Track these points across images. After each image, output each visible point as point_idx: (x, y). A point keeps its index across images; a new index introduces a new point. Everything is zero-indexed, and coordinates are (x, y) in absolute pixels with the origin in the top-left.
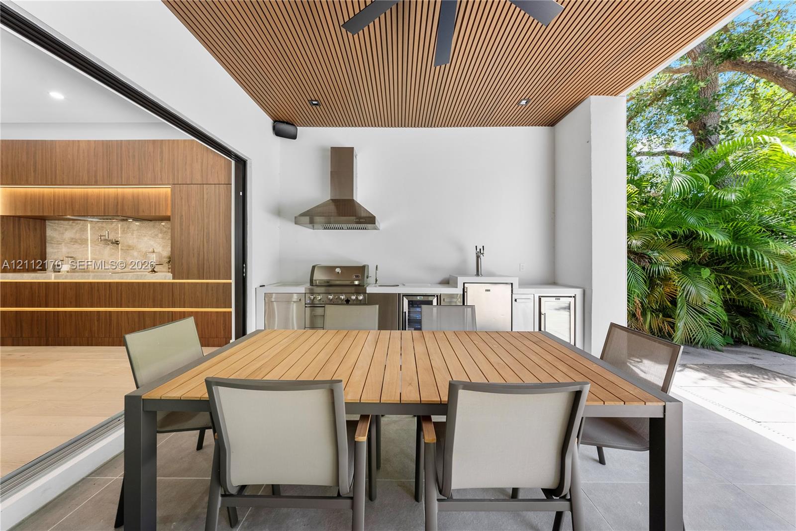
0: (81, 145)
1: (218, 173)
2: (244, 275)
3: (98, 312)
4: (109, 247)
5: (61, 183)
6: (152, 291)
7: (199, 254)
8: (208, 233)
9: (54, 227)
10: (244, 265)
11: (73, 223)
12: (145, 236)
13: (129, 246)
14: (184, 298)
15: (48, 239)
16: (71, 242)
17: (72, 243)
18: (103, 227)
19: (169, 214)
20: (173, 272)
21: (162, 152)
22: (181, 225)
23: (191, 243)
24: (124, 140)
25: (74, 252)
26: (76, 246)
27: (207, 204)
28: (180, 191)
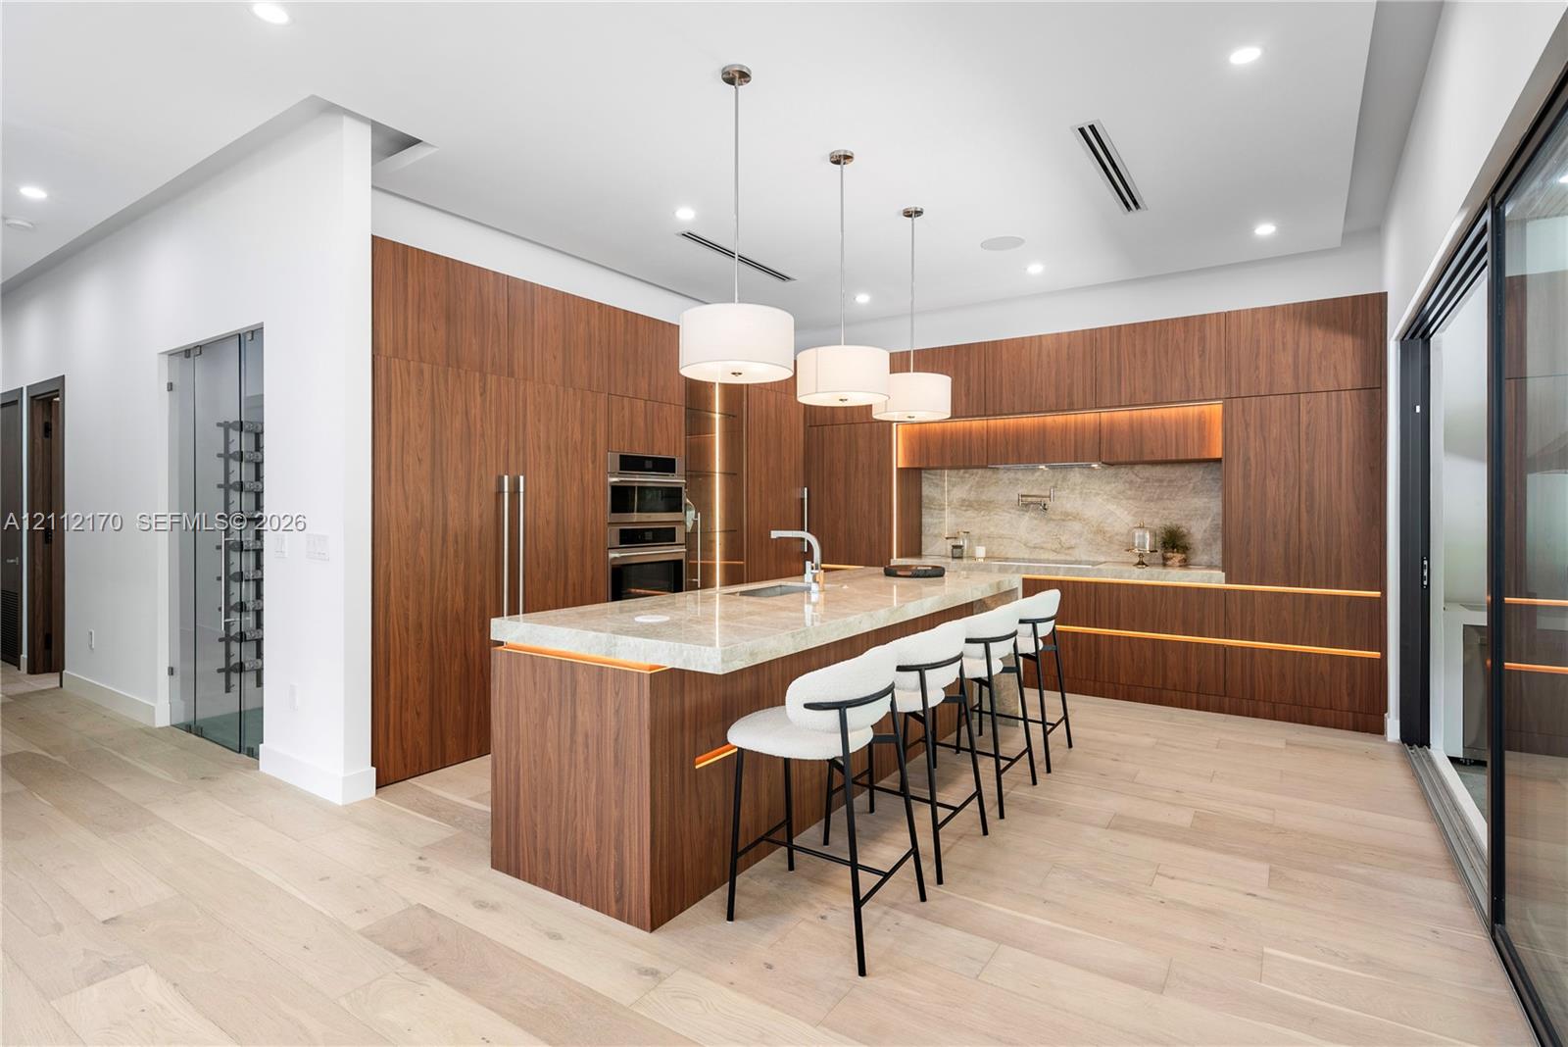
0: (1044, 342)
1: (1335, 368)
2: (1425, 583)
3: (1075, 634)
4: (1028, 514)
5: (1011, 411)
6: (1181, 605)
7: (1288, 535)
8: (1311, 494)
9: (935, 481)
10: (1426, 563)
11: (964, 473)
12: (1099, 494)
13: (1067, 514)
14: (1253, 620)
15: (925, 500)
16: (962, 506)
17: (964, 508)
18: (1017, 480)
19: (1218, 454)
20: (1226, 567)
21: (1203, 339)
22: (1246, 476)
23: (1269, 513)
24: (1125, 325)
25: (966, 523)
26: (970, 513)
27: (1307, 434)
28: (1243, 410)
